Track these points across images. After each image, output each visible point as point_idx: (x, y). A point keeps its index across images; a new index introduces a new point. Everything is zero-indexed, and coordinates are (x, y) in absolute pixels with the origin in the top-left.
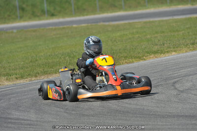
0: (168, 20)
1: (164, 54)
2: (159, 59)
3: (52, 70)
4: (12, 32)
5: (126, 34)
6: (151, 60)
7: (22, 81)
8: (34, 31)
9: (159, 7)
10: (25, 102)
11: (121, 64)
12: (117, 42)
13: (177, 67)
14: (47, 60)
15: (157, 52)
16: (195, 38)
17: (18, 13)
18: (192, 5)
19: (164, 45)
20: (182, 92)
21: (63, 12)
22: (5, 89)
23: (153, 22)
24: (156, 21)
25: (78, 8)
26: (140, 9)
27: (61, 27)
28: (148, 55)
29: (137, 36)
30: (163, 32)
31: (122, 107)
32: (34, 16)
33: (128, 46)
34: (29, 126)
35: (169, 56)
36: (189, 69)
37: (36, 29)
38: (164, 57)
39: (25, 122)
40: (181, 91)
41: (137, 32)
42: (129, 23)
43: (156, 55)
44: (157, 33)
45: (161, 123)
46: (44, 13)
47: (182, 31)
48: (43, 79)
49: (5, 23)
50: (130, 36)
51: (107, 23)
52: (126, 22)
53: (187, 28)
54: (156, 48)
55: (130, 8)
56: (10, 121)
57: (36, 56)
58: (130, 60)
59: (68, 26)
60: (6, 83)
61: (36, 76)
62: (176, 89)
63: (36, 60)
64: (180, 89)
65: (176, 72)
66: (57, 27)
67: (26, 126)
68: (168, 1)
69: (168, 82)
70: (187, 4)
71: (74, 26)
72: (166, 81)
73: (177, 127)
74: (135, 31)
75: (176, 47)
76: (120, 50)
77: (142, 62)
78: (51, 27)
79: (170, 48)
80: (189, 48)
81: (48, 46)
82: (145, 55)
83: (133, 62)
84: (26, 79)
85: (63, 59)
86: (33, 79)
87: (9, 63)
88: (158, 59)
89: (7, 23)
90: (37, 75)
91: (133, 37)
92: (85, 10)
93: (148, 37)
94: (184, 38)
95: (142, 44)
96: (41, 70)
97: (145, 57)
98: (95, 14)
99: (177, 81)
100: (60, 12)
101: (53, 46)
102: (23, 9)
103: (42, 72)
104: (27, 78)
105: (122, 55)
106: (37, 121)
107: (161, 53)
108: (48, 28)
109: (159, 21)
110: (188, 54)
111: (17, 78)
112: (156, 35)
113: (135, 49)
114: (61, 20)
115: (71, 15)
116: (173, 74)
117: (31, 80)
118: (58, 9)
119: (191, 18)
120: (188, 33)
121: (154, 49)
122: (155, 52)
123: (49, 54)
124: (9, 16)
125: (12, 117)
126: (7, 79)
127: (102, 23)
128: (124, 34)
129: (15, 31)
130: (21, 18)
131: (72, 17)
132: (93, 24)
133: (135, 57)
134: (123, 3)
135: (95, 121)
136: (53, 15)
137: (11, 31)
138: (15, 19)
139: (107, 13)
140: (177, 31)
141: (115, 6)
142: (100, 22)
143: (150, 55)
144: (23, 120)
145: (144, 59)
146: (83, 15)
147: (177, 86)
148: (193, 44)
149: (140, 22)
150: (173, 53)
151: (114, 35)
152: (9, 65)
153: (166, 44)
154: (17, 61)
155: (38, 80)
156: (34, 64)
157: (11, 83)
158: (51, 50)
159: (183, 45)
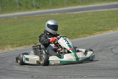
1: (105, 31)
2: (103, 34)
4: (14, 19)
5: (83, 20)
6: (98, 35)
7: (20, 48)
8: (27, 18)
9: (102, 3)
11: (79, 38)
12: (77, 24)
13: (113, 39)
14: (35, 35)
17: (18, 7)
19: (105, 26)
21: (44, 6)
22: (10, 53)
24: (100, 12)
25: (54, 4)
26: (91, 4)
27: (44, 15)
29: (89, 20)
30: (105, 18)
33: (84, 27)
34: (25, 75)
35: (108, 32)
37: (28, 16)
38: (105, 33)
39: (23, 72)
41: (89, 18)
43: (101, 32)
44: (101, 18)
45: (104, 73)
46: (33, 7)
47: (116, 17)
49: (10, 13)
50: (85, 21)
51: (71, 13)
54: (100, 28)
55: (85, 3)
56: (13, 72)
57: (29, 33)
58: (85, 35)
59: (48, 14)
60: (11, 49)
62: (113, 52)
63: (29, 35)
64: (115, 53)
65: (113, 42)
66: (41, 15)
67: (23, 75)
69: (108, 48)
71: (52, 14)
72: (107, 48)
73: (113, 75)
74: (87, 17)
75: (113, 27)
76: (79, 29)
77: (92, 36)
78: (37, 15)
79: (109, 28)
81: (35, 27)
83: (87, 36)
84: (23, 47)
87: (12, 37)
88: (101, 34)
89: (12, 13)
90: (29, 44)
91: (87, 21)
93: (95, 21)
94: (117, 22)
95: (92, 25)
96: (31, 41)
97: (94, 33)
98: (64, 7)
99: (114, 48)
100: (43, 6)
101: (39, 27)
102: (20, 5)
105: (80, 32)
106: (30, 72)
108: (36, 16)
109: (102, 11)
111: (17, 46)
112: (100, 20)
113: (88, 28)
114: (44, 11)
115: (50, 8)
116: (111, 43)
117: (26, 47)
118: (41, 4)
121: (99, 29)
122: (100, 30)
123: (36, 31)
124: (12, 8)
125: (15, 69)
126: (11, 47)
127: (68, 13)
128: (81, 20)
129: (16, 18)
130: (20, 10)
132: (63, 13)
133: (88, 33)
135: (65, 72)
136: (38, 8)
138: (16, 10)
139: (71, 6)
140: (113, 17)
141: (76, 3)
143: (97, 32)
144: (21, 71)
145: (94, 34)
146: (57, 8)
147: (114, 50)
149: (91, 12)
150: (111, 31)
151: (75, 20)
152: (12, 38)
153: (107, 25)
154: (17, 36)
155: (30, 47)
156: (27, 38)
157: (14, 49)
158: (38, 29)
159: (116, 26)
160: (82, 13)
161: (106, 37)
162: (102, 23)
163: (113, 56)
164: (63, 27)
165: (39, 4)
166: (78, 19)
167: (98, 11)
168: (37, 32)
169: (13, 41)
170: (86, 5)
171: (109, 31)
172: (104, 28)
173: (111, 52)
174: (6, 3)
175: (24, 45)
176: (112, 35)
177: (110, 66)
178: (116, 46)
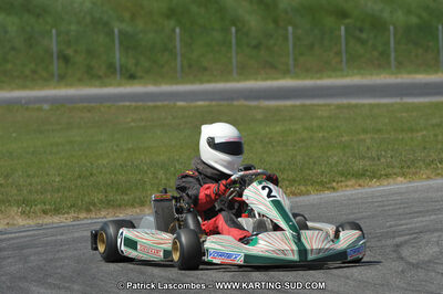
0: (392, 105)
1: (378, 179)
2: (367, 190)
3: (126, 198)
4: (40, 109)
5: (296, 131)
6: (349, 192)
7: (56, 219)
9: (371, 75)
10: (62, 267)
12: (273, 146)
13: (407, 210)
14: (115, 175)
15: (363, 175)
17: (56, 66)
19: (379, 159)
20: (416, 266)
21: (157, 72)
22: (13, 235)
23: (356, 106)
24: (363, 105)
25: (190, 66)
26: (330, 77)
27: (151, 104)
28: (343, 179)
29: (321, 135)
30: (379, 131)
32: (91, 75)
33: (298, 157)
35: (388, 184)
36: (433, 217)
37: (93, 105)
38: (379, 186)
40: (413, 265)
41: (321, 128)
42: (303, 106)
43: (361, 182)
44: (365, 131)
46: (112, 72)
47: (421, 130)
49: (24, 87)
50: (305, 135)
51: (253, 103)
52: (298, 102)
53: (433, 126)
54: (359, 165)
55: (307, 71)
57: (92, 165)
58: (303, 188)
59: (166, 103)
60: (21, 222)
61: (88, 211)
64: (410, 260)
65: (403, 222)
66: (140, 104)
69: (383, 243)
70: (436, 72)
74: (315, 123)
75: (407, 167)
76: (280, 163)
77: (328, 195)
78: (127, 104)
80: (436, 169)
81: (117, 146)
82: (336, 179)
83: (308, 193)
86: (82, 215)
87: (29, 176)
88: (363, 191)
89: (32, 89)
90: (91, 207)
91: (311, 138)
92: (205, 69)
93: (343, 139)
94: (425, 148)
95: (330, 153)
96: (99, 196)
97: (334, 184)
98: (227, 81)
99: (406, 242)
100: (148, 71)
101: (130, 146)
102: (65, 59)
103: (101, 202)
104: (68, 213)
107: (371, 178)
108: (121, 104)
109: (370, 105)
110: (431, 182)
111: (45, 212)
112: (362, 137)
113: (314, 163)
114: (151, 88)
115: (174, 80)
116: (396, 226)
117: (76, 219)
118: (145, 63)
120: (436, 136)
121: (355, 168)
122: (361, 175)
123: (120, 162)
124: (34, 72)
126: (23, 213)
127: (242, 102)
128: (291, 130)
129: (46, 107)
130: (62, 79)
131: (177, 83)
132: (222, 103)
133: (314, 183)
134: (291, 62)
136: (132, 77)
137: (37, 106)
138: (47, 80)
139: (256, 79)
140: (412, 130)
141: (273, 66)
142: (238, 99)
143: (350, 180)
145: (333, 188)
146: (202, 82)
147: (405, 252)
149: (329, 105)
150: (399, 179)
151: (267, 129)
152: (29, 180)
153: (385, 157)
154: (48, 175)
155: (91, 218)
156: (86, 183)
157: (31, 222)
158: (125, 154)
159: (421, 163)
160: (294, 106)
161: (380, 199)
163: (403, 271)
165: (137, 64)
166: (278, 129)
167: (354, 101)
169: (30, 191)
170: (312, 78)
171: (391, 180)
172: (374, 168)
173: (395, 255)
174: (13, 48)
176: (400, 194)
178: (415, 238)
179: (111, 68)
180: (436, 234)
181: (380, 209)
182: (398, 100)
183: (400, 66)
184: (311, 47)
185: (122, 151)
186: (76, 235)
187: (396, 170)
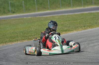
1: (70, 31)
2: (68, 34)
3: (14, 40)
6: (64, 35)
8: (5, 21)
9: (67, 8)
12: (46, 26)
13: (77, 38)
14: (11, 35)
16: (86, 23)
18: (84, 7)
19: (70, 27)
21: (19, 11)
23: (64, 15)
24: (66, 15)
25: (27, 9)
26: (58, 9)
27: (18, 18)
28: (62, 32)
30: (70, 21)
31: (49, 58)
32: (5, 13)
35: (72, 32)
36: (83, 39)
37: (5, 19)
38: (70, 33)
42: (52, 16)
43: (66, 32)
44: (66, 21)
47: (79, 20)
48: (9, 44)
51: (41, 17)
52: (51, 16)
53: (81, 19)
54: (66, 29)
55: (53, 9)
57: (6, 33)
59: (22, 18)
61: (6, 43)
63: (6, 35)
65: (76, 40)
66: (16, 18)
68: (72, 5)
70: (81, 7)
71: (25, 18)
75: (76, 28)
78: (13, 19)
79: (73, 28)
80: (83, 28)
84: (1, 45)
85: (19, 34)
92: (30, 10)
93: (62, 23)
94: (80, 24)
96: (8, 40)
98: (35, 12)
100: (17, 11)
101: (14, 28)
103: (8, 41)
109: (68, 15)
110: (82, 31)
112: (66, 22)
114: (18, 15)
115: (23, 12)
117: (3, 45)
119: (83, 14)
120: (82, 21)
121: (65, 29)
122: (66, 31)
127: (39, 16)
132: (34, 17)
134: (49, 7)
136: (14, 13)
139: (41, 11)
140: (77, 20)
141: (45, 8)
142: (38, 16)
143: (63, 32)
146: (29, 13)
148: (85, 26)
149: (58, 16)
150: (75, 31)
151: (45, 22)
153: (71, 26)
155: (6, 45)
156: (5, 37)
158: (13, 30)
159: (79, 27)
160: (50, 17)
161: (70, 36)
162: (67, 25)
164: (34, 28)
165: (15, 10)
166: (47, 22)
168: (12, 33)
172: (69, 29)
175: (1, 43)
176: (75, 34)
177: (74, 60)
179: (9, 11)
180: (84, 43)
181: (71, 38)
182: (73, 13)
183: (73, 6)
184: (53, 3)
185: (12, 29)
186: (3, 49)
187: (74, 29)
